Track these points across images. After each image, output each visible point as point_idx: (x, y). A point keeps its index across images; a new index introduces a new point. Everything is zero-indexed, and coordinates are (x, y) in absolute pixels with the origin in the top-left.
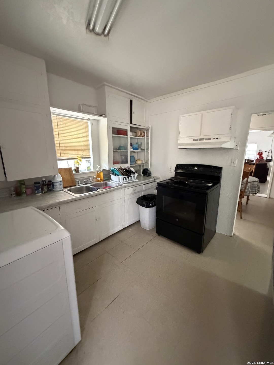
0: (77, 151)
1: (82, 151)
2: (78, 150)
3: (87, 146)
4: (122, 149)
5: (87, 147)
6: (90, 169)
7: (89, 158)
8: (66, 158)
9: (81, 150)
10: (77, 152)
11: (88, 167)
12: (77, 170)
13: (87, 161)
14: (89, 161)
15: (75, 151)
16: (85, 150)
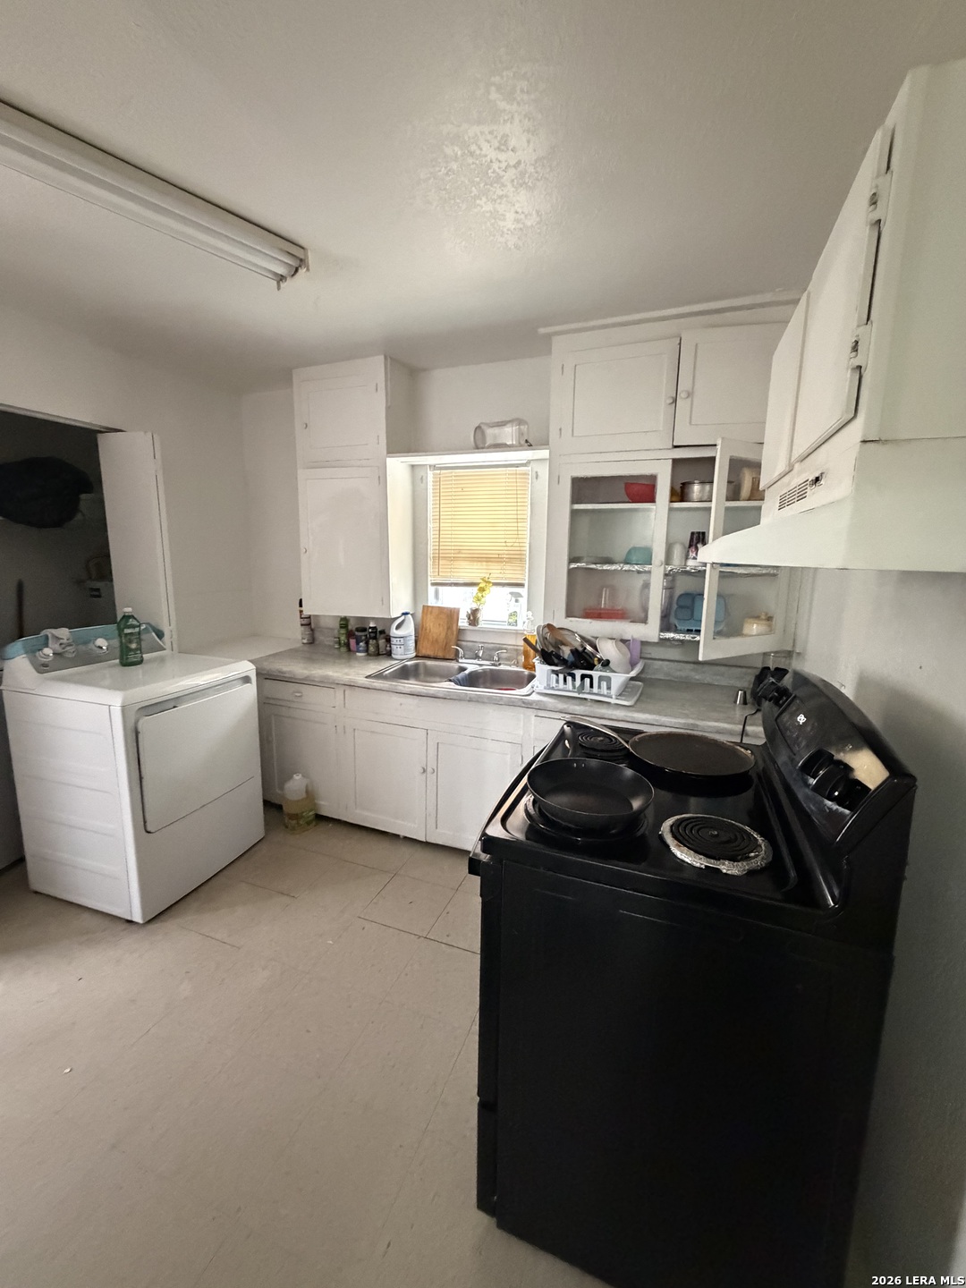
0: (484, 564)
1: (501, 562)
2: (488, 560)
3: (518, 548)
4: (634, 559)
5: (519, 552)
6: (516, 622)
7: (521, 585)
8: (453, 580)
9: (498, 559)
10: (485, 567)
11: (511, 615)
12: (473, 617)
13: (511, 593)
14: (517, 596)
15: (479, 564)
16: (510, 560)
